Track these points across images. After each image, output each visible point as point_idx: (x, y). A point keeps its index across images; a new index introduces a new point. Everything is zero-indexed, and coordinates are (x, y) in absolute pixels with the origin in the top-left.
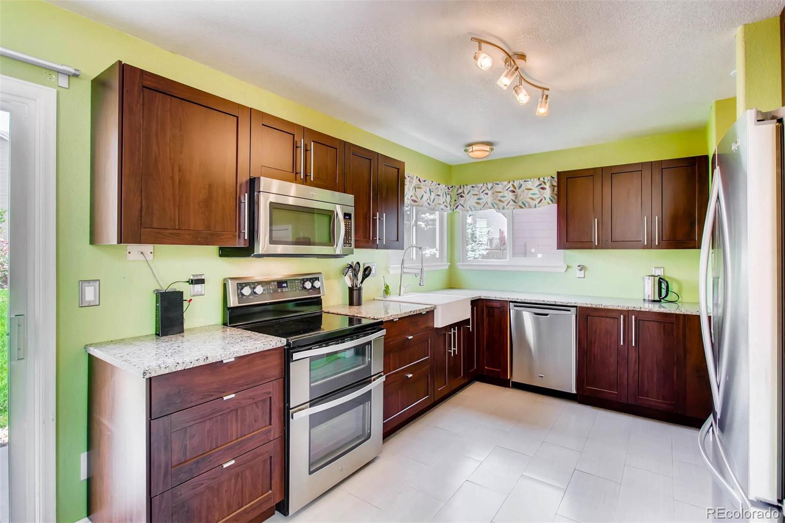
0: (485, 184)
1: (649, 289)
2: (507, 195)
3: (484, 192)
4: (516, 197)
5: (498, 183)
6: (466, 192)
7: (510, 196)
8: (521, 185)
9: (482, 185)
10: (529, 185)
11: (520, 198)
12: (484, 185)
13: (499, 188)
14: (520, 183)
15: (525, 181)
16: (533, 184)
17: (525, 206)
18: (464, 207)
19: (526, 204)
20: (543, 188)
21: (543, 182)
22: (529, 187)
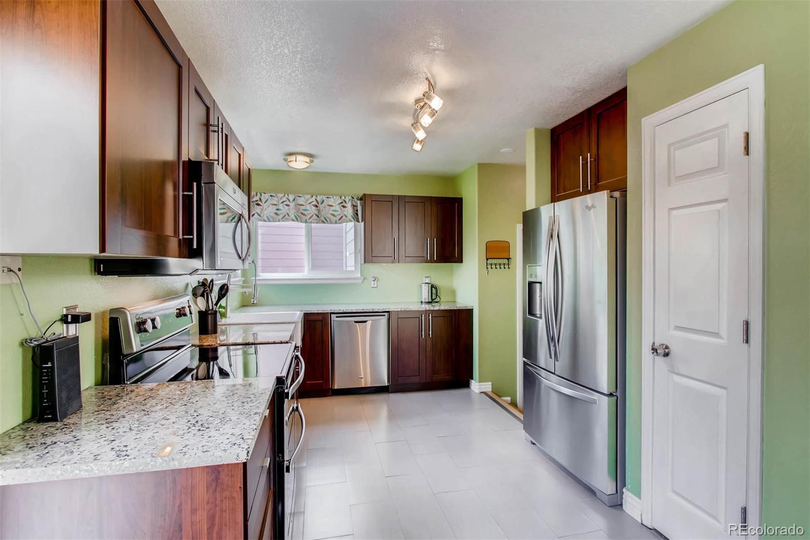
0: (286, 195)
1: (425, 296)
2: (309, 209)
3: (285, 203)
4: (319, 211)
5: (301, 195)
6: (264, 200)
7: (313, 210)
8: (324, 200)
9: (283, 195)
10: (331, 201)
11: (323, 213)
12: (284, 196)
13: (301, 201)
14: (323, 198)
15: (327, 198)
16: (335, 201)
17: (327, 221)
18: (260, 216)
19: (328, 220)
20: (344, 207)
21: (344, 200)
22: (330, 203)
